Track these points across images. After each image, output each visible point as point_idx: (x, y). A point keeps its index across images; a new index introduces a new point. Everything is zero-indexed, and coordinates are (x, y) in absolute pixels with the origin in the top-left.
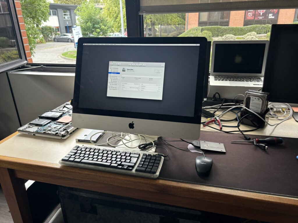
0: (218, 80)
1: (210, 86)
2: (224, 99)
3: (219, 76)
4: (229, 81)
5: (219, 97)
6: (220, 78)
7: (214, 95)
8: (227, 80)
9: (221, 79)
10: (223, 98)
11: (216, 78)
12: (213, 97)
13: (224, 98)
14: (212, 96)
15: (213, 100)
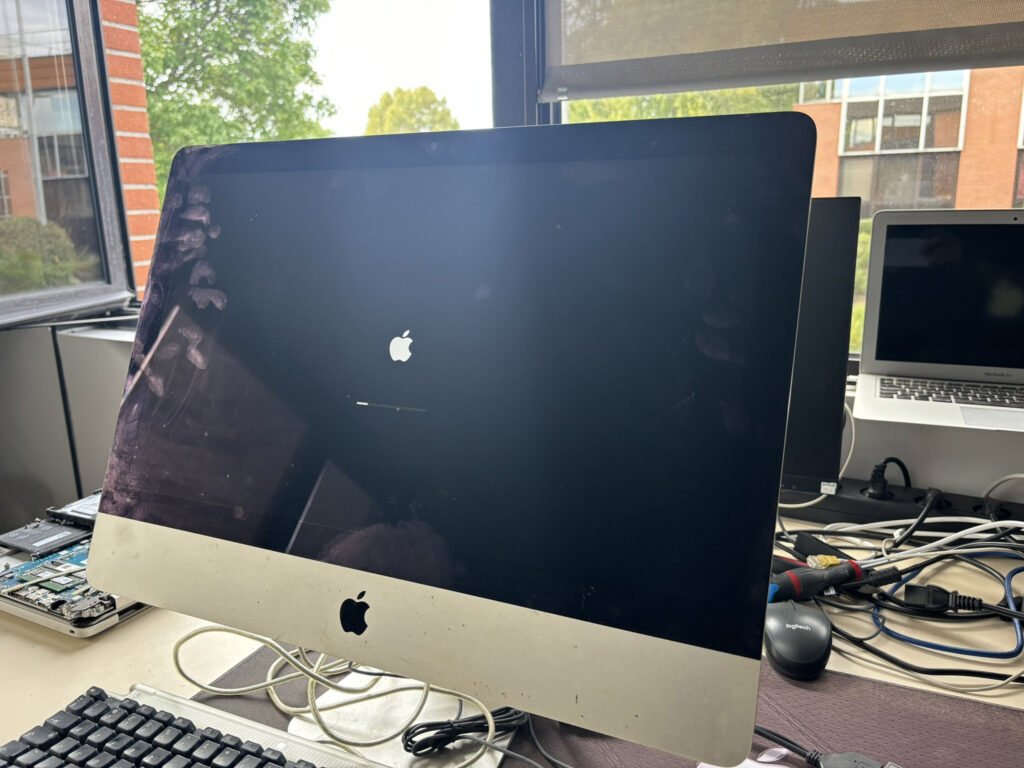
0: (899, 397)
1: (857, 421)
2: (929, 495)
3: (904, 376)
4: (957, 402)
5: (903, 483)
6: (907, 386)
7: (879, 471)
8: (946, 399)
9: (912, 393)
10: (926, 487)
11: (891, 385)
12: (873, 476)
13: (930, 489)
14: (868, 476)
15: (871, 496)
